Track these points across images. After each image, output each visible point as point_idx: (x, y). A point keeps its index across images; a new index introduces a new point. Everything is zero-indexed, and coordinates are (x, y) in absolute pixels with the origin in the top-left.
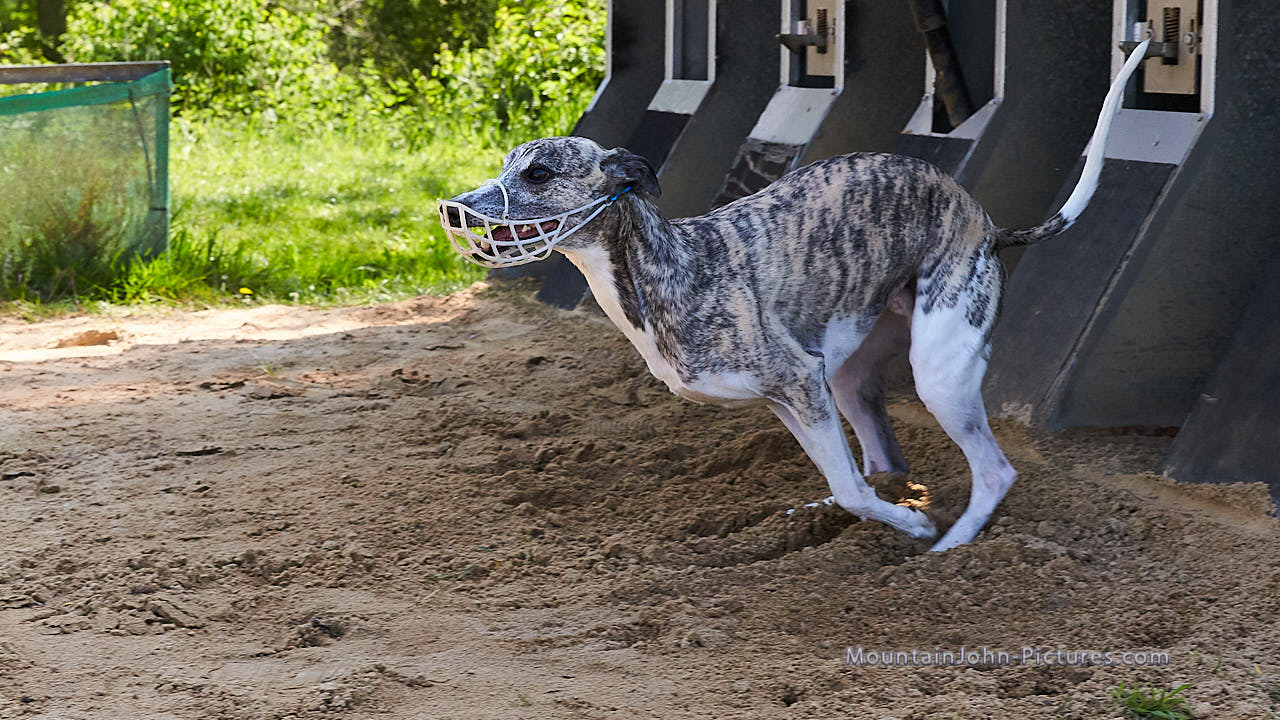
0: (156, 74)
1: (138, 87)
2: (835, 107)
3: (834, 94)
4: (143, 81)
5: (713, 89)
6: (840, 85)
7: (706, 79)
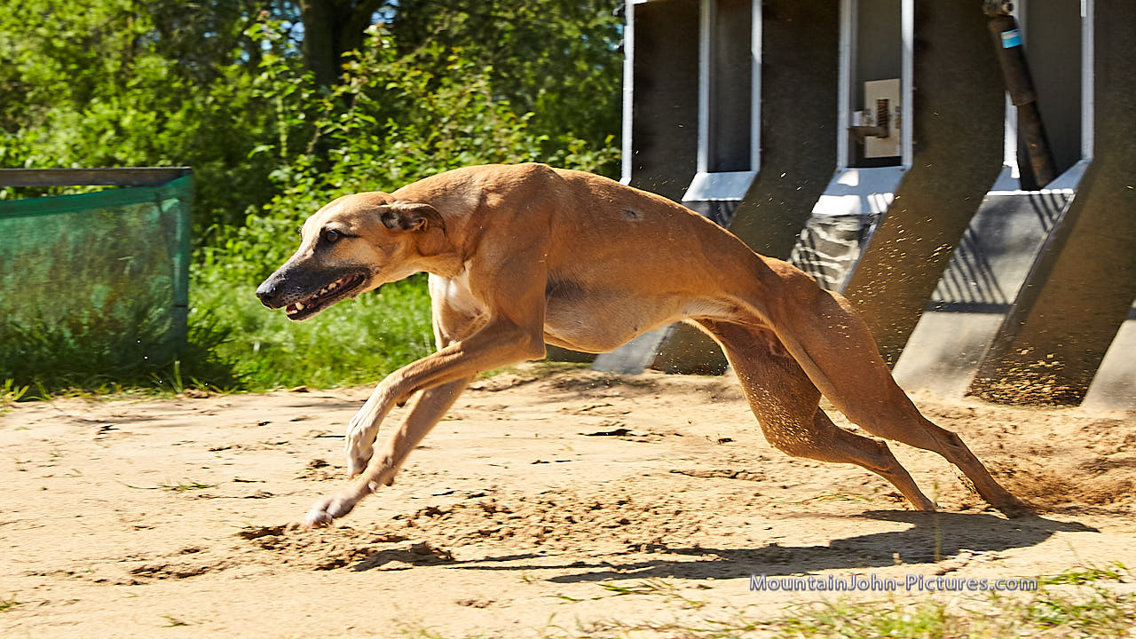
0: (181, 179)
1: (164, 191)
2: (905, 180)
3: (902, 170)
4: (169, 185)
5: (758, 178)
6: (908, 162)
7: (749, 170)
